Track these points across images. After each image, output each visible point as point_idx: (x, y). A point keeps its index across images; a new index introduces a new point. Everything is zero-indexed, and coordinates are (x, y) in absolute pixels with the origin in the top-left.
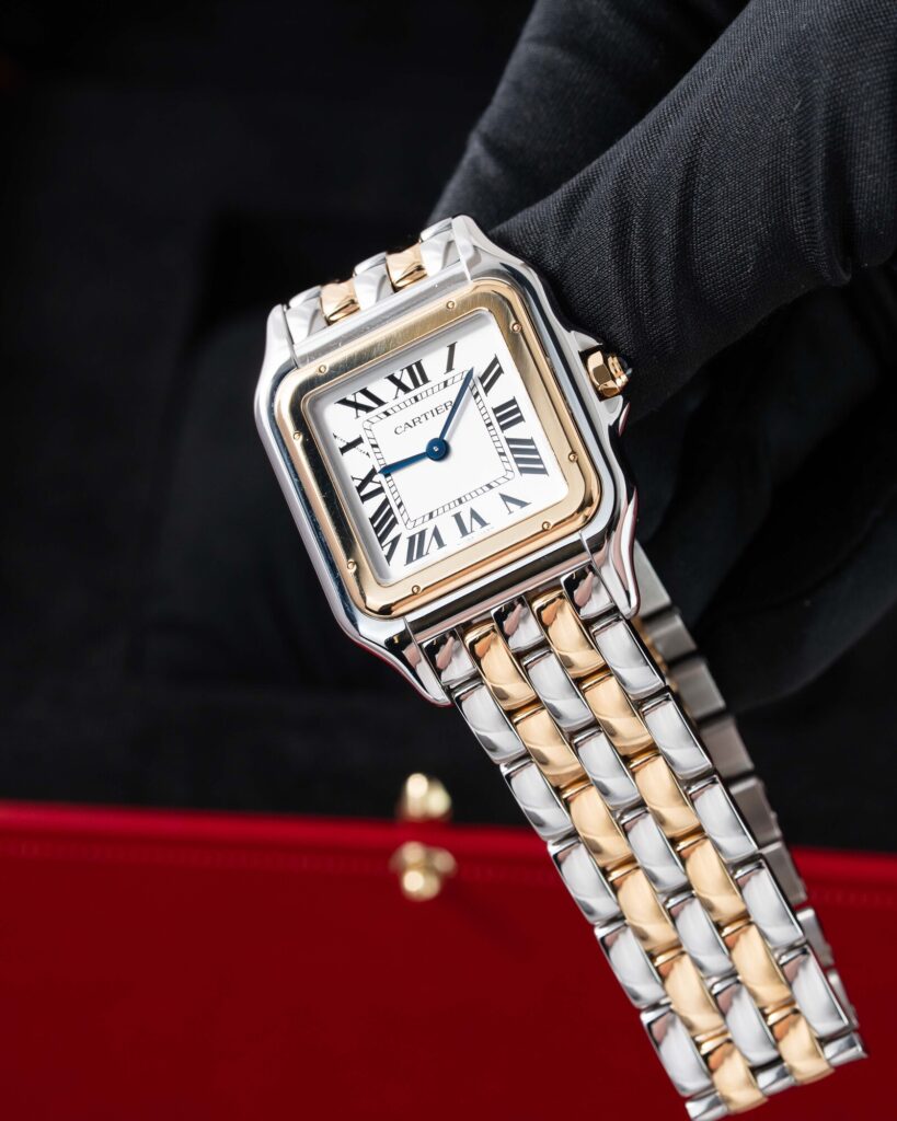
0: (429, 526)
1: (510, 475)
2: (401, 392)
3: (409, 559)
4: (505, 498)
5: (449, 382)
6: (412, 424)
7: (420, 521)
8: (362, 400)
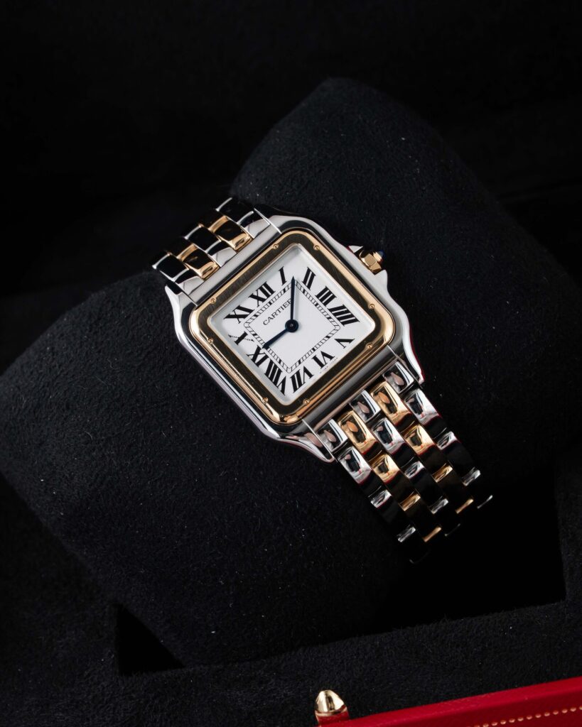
0: (301, 368)
1: (337, 328)
2: (260, 302)
3: (295, 389)
4: (339, 341)
5: (285, 289)
6: (272, 317)
7: (294, 367)
8: (239, 312)
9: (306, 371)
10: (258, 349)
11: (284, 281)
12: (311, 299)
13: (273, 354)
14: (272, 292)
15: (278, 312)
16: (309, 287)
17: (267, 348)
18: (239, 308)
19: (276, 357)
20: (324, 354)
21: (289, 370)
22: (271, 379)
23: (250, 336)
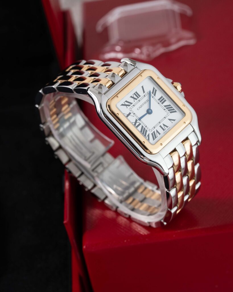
0: (155, 130)
1: (168, 114)
2: (135, 100)
3: (154, 139)
4: (170, 120)
5: (145, 95)
6: (141, 107)
7: (152, 130)
8: (127, 103)
9: (157, 131)
10: (136, 120)
11: (144, 92)
12: (156, 100)
13: (143, 123)
14: (140, 96)
15: (143, 105)
16: (155, 95)
17: (140, 120)
18: (126, 101)
19: (144, 124)
20: (164, 125)
21: (150, 131)
22: (143, 134)
23: (132, 114)
